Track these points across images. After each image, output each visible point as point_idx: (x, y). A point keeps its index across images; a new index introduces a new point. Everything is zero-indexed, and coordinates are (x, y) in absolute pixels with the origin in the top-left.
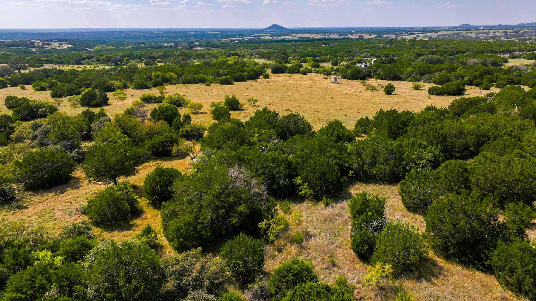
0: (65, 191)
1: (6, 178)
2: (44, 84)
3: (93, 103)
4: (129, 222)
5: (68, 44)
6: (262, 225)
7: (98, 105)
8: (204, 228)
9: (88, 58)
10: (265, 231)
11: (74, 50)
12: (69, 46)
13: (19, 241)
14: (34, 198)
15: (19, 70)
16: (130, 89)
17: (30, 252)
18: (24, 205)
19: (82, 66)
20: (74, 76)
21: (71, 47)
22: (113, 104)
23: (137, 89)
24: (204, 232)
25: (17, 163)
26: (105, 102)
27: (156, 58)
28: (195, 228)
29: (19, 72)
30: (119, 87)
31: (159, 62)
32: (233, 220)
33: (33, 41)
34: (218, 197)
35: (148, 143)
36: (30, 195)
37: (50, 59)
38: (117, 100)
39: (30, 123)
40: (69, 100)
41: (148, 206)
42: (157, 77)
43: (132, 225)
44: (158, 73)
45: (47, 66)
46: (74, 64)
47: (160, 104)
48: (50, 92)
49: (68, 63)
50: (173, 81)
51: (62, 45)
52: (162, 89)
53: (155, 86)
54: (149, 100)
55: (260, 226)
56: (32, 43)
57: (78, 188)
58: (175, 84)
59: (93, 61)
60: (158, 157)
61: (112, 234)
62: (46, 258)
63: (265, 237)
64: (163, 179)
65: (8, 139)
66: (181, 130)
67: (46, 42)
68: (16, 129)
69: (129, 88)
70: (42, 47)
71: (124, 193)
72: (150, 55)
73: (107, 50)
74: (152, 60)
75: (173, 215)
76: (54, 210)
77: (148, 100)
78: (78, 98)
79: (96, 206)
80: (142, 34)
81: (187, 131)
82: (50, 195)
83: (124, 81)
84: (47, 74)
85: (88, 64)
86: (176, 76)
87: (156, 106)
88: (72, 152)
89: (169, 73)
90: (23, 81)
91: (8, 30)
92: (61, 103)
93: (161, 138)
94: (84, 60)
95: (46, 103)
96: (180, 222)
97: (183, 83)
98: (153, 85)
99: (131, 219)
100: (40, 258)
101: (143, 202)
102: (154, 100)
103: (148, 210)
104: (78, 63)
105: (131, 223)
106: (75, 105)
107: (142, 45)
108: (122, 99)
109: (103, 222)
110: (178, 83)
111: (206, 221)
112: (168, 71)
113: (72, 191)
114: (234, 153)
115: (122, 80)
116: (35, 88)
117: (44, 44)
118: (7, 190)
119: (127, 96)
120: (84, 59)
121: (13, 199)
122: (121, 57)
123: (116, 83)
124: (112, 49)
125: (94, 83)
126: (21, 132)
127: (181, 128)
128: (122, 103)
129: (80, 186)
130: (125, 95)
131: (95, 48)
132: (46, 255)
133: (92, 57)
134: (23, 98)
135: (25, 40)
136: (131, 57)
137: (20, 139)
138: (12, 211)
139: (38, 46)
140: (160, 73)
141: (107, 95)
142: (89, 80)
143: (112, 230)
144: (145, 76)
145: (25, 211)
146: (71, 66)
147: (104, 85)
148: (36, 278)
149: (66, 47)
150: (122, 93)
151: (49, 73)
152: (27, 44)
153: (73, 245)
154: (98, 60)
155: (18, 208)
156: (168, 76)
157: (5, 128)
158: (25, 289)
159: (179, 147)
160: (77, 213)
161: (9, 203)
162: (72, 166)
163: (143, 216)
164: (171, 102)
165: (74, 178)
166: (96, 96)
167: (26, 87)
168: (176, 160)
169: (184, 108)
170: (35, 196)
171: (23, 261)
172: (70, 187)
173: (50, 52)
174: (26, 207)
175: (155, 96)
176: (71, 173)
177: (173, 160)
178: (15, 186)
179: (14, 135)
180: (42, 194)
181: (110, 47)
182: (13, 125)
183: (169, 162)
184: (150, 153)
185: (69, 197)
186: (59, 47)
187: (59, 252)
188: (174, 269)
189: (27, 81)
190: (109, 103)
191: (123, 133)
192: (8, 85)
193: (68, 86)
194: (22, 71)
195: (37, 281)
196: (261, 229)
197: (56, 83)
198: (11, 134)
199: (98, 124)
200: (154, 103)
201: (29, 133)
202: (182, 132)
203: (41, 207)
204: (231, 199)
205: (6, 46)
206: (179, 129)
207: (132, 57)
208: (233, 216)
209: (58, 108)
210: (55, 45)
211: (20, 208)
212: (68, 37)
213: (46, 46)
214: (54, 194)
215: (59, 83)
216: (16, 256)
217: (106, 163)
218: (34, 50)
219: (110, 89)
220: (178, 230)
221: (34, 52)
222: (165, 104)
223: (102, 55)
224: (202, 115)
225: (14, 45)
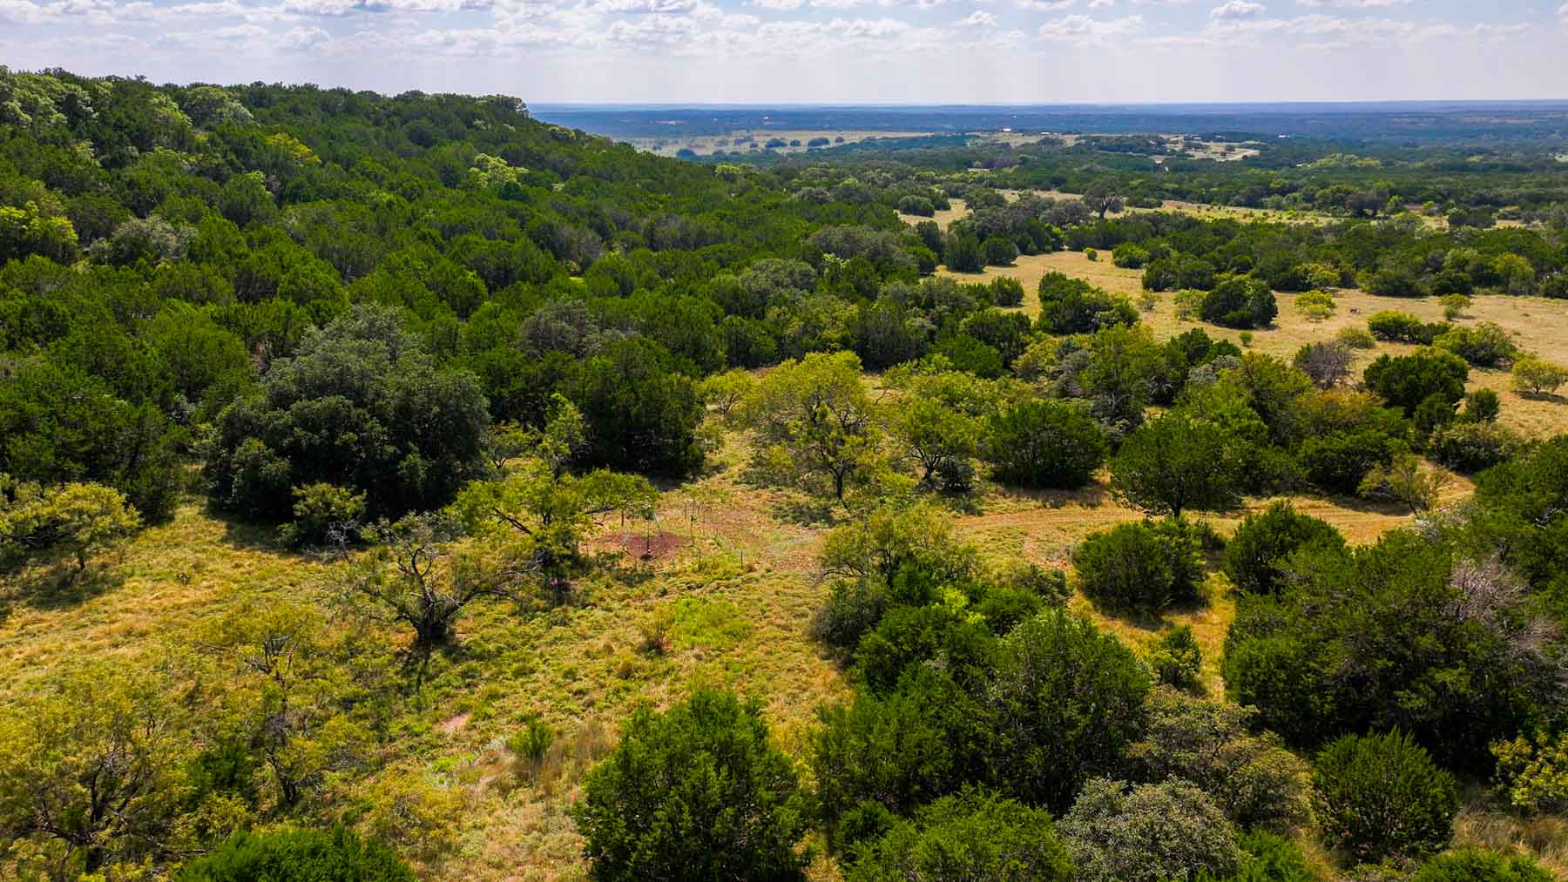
0: (1063, 505)
1: (963, 444)
2: (1139, 252)
3: (1231, 314)
4: (1162, 612)
5: (1249, 147)
6: (1504, 751)
7: (1244, 324)
8: (1320, 689)
9: (1283, 192)
10: (1506, 769)
11: (1260, 166)
12: (1250, 152)
13: (926, 558)
14: (1000, 499)
15: (1102, 211)
16: (1357, 291)
17: (936, 584)
18: (979, 508)
19: (1258, 213)
20: (1217, 238)
21: (1253, 157)
22: (1285, 327)
23: (1379, 293)
24: (1314, 698)
25: (996, 419)
26: (1265, 317)
27: (1497, 203)
28: (1293, 678)
29: (1102, 216)
30: (1326, 283)
31: (1504, 217)
32: (1409, 699)
33: (1165, 137)
34: (1389, 622)
35: (1310, 445)
36: (996, 491)
37: (1185, 187)
38: (1302, 316)
39: (1058, 340)
40: (1177, 301)
41: (1226, 598)
42: (1461, 264)
43: (1162, 622)
44: (1470, 253)
45: (1169, 208)
46: (1239, 204)
47: (1424, 347)
48: (1143, 272)
49: (1226, 202)
50: (1512, 284)
51: (1231, 149)
52: (1459, 305)
53: (1441, 291)
54: (1396, 333)
55: (1494, 750)
56: (1161, 143)
57: (1093, 506)
58: (1516, 293)
59: (1295, 199)
60: (1328, 490)
61: (1110, 623)
62: (955, 605)
63: (1500, 787)
64: (1282, 542)
65: (1007, 366)
66: (1435, 434)
67: (1197, 140)
68: (1028, 348)
69: (1357, 287)
70: (1182, 155)
71: (1173, 544)
72: (1484, 191)
73: (1353, 169)
74: (1484, 210)
75: (1262, 628)
76: (1026, 535)
77: (1390, 330)
78: (1199, 297)
79: (1099, 549)
80: (1496, 121)
81: (1454, 442)
82: (1033, 503)
83: (1347, 266)
84: (1157, 225)
85: (1278, 207)
86: (1529, 269)
87: (1407, 351)
88: (1113, 424)
89: (1507, 256)
90: (1098, 240)
91: (1123, 107)
92: (1157, 305)
93: (1346, 441)
94: (1269, 196)
95: (1117, 301)
96: (1261, 649)
97: (1546, 295)
98: (1435, 288)
99: (1170, 608)
100: (946, 600)
101: (1216, 582)
102: (1409, 334)
103: (1221, 605)
104: (1252, 202)
105: (1164, 618)
106: (1187, 313)
107: (1475, 159)
108: (1317, 316)
109: (1102, 592)
110: (1532, 291)
111: (1330, 671)
112: (1509, 249)
113: (1079, 508)
114: (1529, 529)
115: (1343, 263)
116: (1118, 259)
117: (1189, 146)
118: (960, 469)
119: (1335, 311)
120: (1270, 193)
121: (965, 490)
122: (1380, 194)
123: (1322, 270)
124: (1368, 169)
125: (1260, 264)
126: (1036, 359)
127: (1438, 427)
128: (1311, 327)
129: (1100, 504)
130: (1332, 306)
131: (1319, 163)
132: (956, 600)
133: (1293, 189)
134: (1078, 280)
135: (1146, 135)
136: (1412, 195)
137: (1030, 373)
138: (954, 513)
139: (1173, 151)
140: (1475, 252)
141: (1274, 300)
142: (1251, 253)
143: (1114, 617)
144: (1419, 259)
145: (976, 519)
146: (1230, 209)
147: (1284, 270)
148: (923, 628)
149: (1238, 157)
150: (1322, 301)
151: (1162, 225)
152: (1148, 145)
153: (1009, 601)
154: (1309, 199)
155: (966, 511)
156: (1498, 266)
157: (1010, 343)
158: (901, 639)
159: (1389, 478)
160: (1065, 555)
161: (956, 497)
162: (1097, 453)
163: (1200, 614)
164: (1461, 346)
165: (1097, 483)
166: (1245, 300)
167: (1101, 254)
168: (1376, 511)
169: (1500, 373)
170: (1005, 497)
171: (918, 594)
172: (1076, 499)
173: (1195, 168)
174: (980, 514)
175: (1416, 322)
176: (1091, 470)
177: (1367, 511)
178: (976, 464)
179: (1022, 359)
180: (1019, 496)
181: (1368, 161)
182: (1027, 338)
183: (1351, 512)
184: (1304, 473)
185: (1065, 519)
186: (1224, 154)
187: (982, 606)
188: (1166, 721)
189: (1107, 239)
190: (1274, 321)
191: (1251, 404)
192: (1066, 247)
193: (1190, 263)
194: (1108, 215)
195: (924, 634)
196: (1496, 758)
197: (1168, 253)
198: (1016, 359)
199: (1206, 370)
200: (1406, 342)
201: (1051, 362)
202: (1438, 440)
203: (1006, 522)
204: (1427, 641)
205: (1101, 148)
206: (1431, 430)
207: (1419, 196)
208: (1415, 690)
209: (1143, 315)
210: (1215, 149)
211: (970, 510)
212: (1258, 129)
213: (1191, 153)
214: (1039, 504)
215: (1174, 254)
216: (911, 579)
217: (1162, 465)
218: (1159, 160)
219: (1295, 284)
220: (1249, 667)
221: (1157, 168)
222: (1439, 349)
223: (1324, 185)
224: (1552, 406)
225: (1118, 148)
